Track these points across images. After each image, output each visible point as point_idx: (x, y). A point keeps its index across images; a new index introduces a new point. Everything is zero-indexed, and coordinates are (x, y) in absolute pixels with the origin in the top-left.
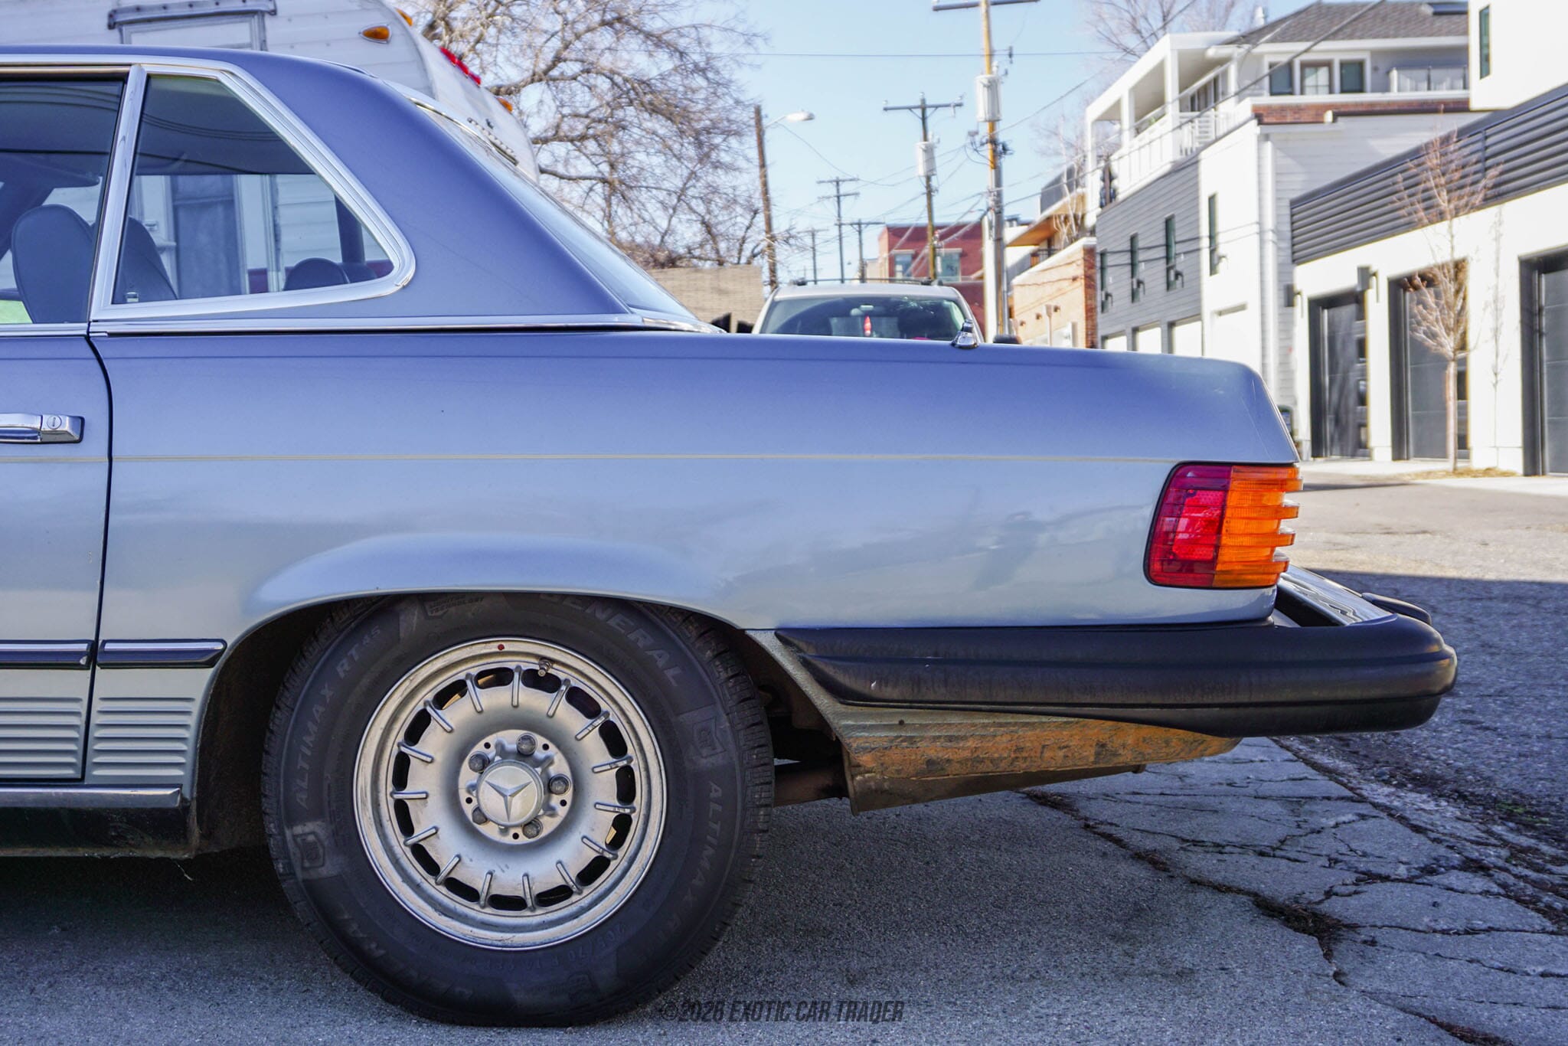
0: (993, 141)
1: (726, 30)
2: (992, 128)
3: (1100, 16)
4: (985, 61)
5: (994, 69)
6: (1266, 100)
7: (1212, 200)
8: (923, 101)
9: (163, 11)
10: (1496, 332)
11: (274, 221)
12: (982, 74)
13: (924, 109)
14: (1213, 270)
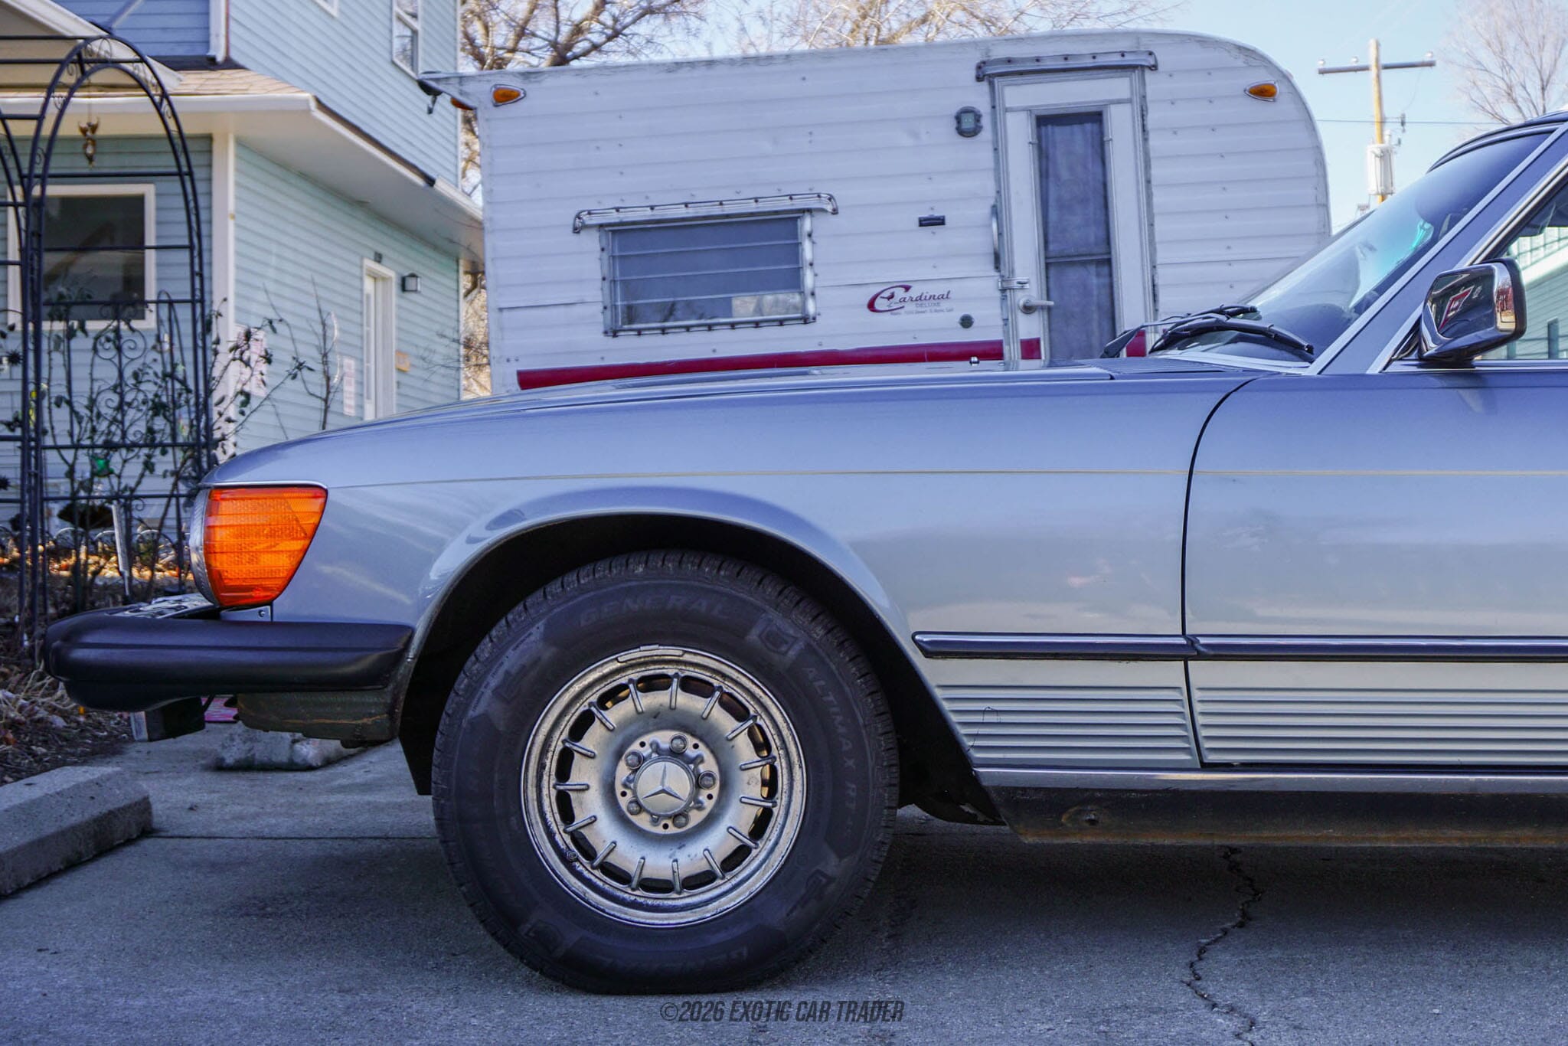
3: (1474, 83)
4: (1376, 128)
5: (1386, 138)
9: (1037, 64)
11: (1153, 281)
12: (1373, 143)
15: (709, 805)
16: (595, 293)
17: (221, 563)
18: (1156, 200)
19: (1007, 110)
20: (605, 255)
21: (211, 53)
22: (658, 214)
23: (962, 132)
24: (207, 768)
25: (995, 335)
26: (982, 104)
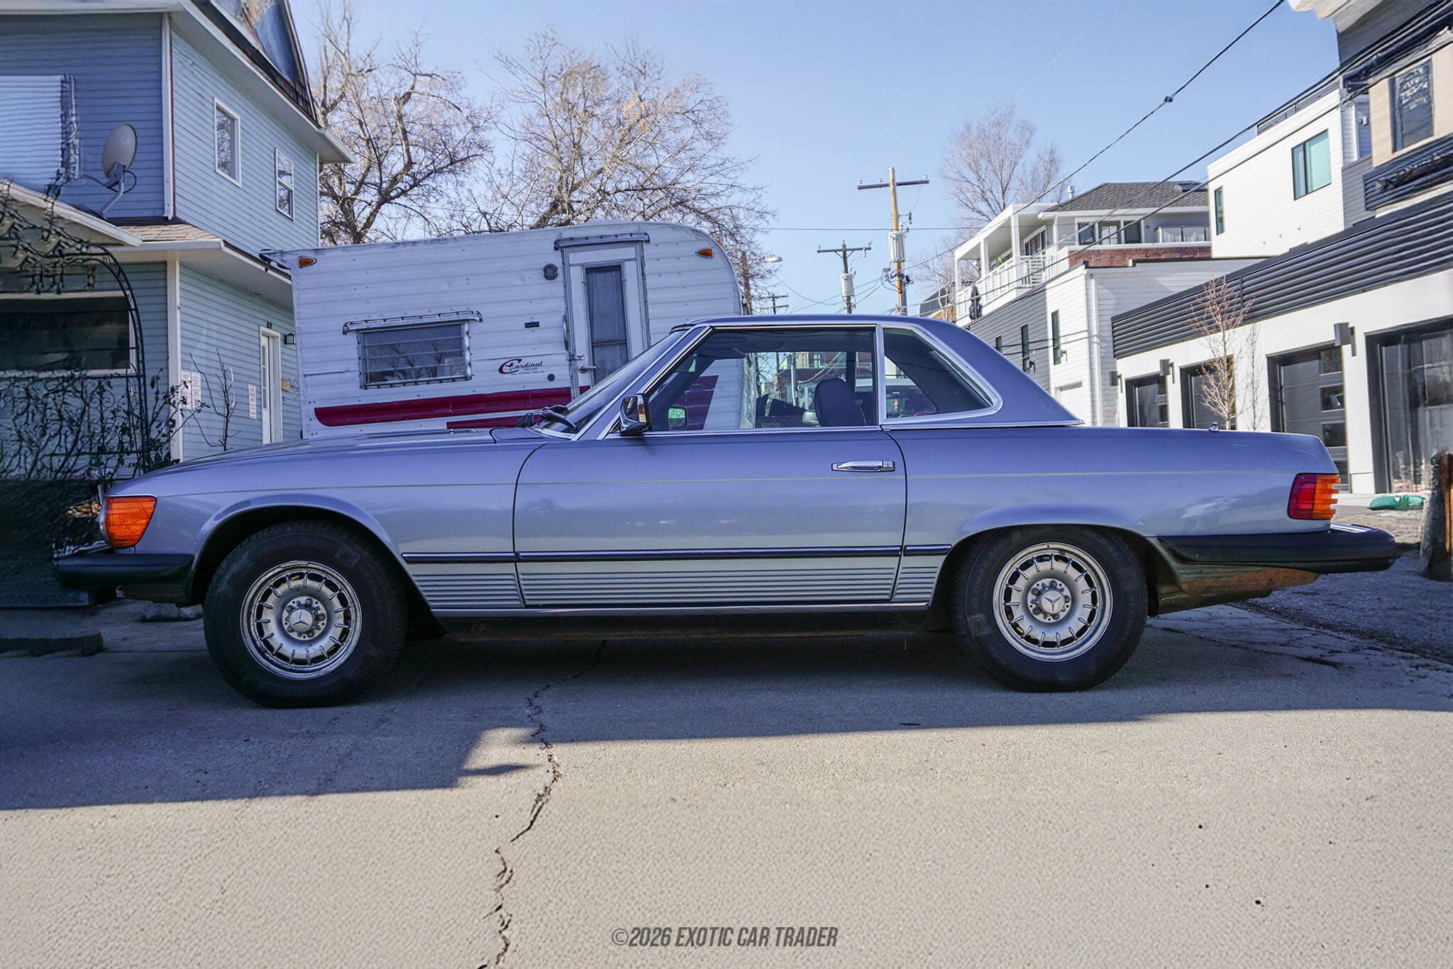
0: (900, 275)
1: (748, 210)
2: (899, 267)
3: (960, 190)
4: (894, 221)
5: (900, 227)
6: (1078, 247)
7: (1055, 315)
8: (844, 246)
9: (586, 240)
10: (1254, 402)
12: (892, 230)
13: (845, 250)
14: (1057, 361)
15: (323, 627)
16: (355, 366)
17: (113, 529)
18: (650, 311)
19: (570, 265)
20: (360, 346)
21: (165, 215)
22: (388, 323)
23: (547, 277)
24: (137, 621)
25: (567, 384)
26: (557, 262)
